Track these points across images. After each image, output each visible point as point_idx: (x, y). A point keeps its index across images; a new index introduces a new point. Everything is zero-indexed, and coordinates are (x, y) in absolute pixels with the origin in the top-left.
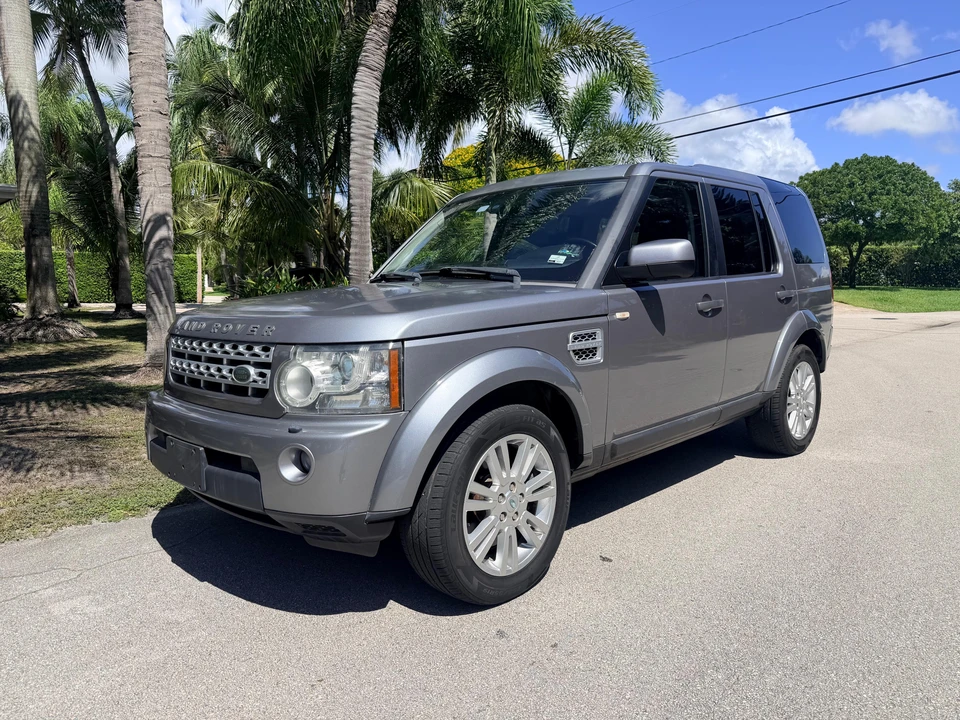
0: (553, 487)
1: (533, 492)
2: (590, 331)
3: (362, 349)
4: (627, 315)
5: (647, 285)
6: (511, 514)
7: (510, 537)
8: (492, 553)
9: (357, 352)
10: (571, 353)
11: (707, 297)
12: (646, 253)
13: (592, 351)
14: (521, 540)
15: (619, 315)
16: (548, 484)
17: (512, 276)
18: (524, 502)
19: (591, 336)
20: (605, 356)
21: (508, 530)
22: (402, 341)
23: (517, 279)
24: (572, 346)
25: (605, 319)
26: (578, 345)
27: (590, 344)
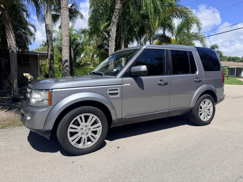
0: (101, 128)
1: (94, 128)
2: (116, 88)
3: (43, 91)
4: (129, 85)
6: (85, 133)
7: (85, 139)
8: (79, 142)
10: (108, 94)
12: (136, 69)
13: (117, 94)
15: (126, 85)
16: (100, 127)
17: (103, 74)
18: (91, 131)
19: (117, 90)
20: (120, 95)
21: (85, 137)
22: (52, 89)
23: (103, 75)
24: (108, 92)
25: (121, 85)
26: (111, 92)
27: (116, 92)
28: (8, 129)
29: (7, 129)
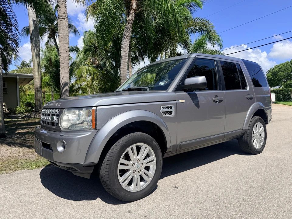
0: (155, 161)
1: (147, 163)
2: (169, 106)
3: (84, 109)
4: (184, 101)
5: (193, 92)
6: (137, 171)
7: (137, 178)
8: (130, 183)
9: (82, 110)
10: (162, 112)
11: (216, 96)
12: (190, 81)
13: (171, 112)
14: (142, 179)
15: (180, 101)
16: (153, 160)
17: (146, 89)
18: (143, 167)
19: (170, 107)
20: (176, 114)
21: (137, 175)
22: (97, 106)
23: (148, 90)
24: (161, 110)
25: (175, 102)
26: (164, 110)
27: (169, 110)
28: (5, 175)
29: (3, 175)
